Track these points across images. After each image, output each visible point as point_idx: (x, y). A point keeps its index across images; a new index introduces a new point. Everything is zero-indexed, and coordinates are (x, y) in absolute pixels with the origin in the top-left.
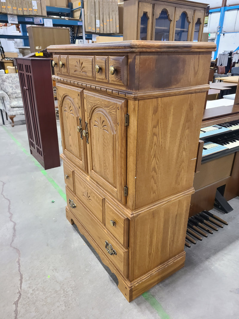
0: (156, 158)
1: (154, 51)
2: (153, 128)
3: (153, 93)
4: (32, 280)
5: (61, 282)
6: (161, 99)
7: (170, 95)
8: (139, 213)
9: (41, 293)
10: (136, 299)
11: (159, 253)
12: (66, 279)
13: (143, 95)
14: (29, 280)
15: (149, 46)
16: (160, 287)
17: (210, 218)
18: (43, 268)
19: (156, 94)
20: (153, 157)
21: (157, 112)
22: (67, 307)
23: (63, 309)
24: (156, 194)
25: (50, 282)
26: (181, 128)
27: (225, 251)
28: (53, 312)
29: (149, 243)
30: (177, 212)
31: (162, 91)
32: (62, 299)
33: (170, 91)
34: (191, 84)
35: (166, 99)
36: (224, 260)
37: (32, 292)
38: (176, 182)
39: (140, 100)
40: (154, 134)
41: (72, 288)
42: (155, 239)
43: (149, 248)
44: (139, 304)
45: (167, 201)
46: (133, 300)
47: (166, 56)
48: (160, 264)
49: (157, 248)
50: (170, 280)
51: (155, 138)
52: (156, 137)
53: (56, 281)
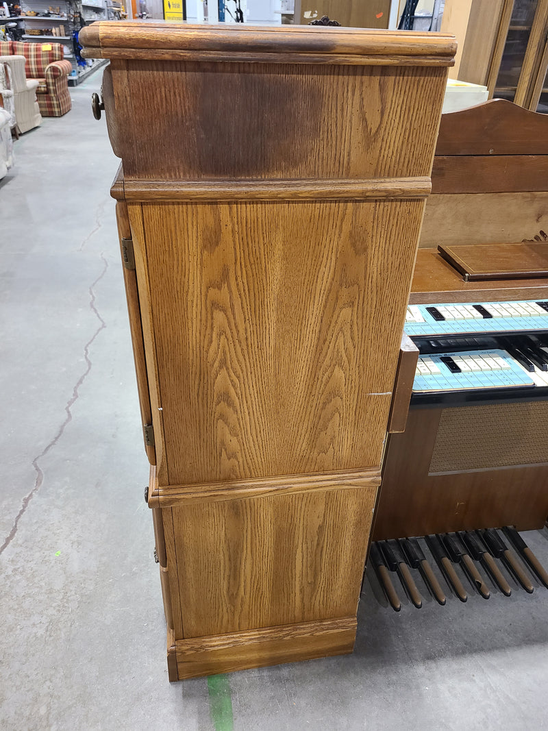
0: (227, 369)
1: (167, 57)
2: (208, 288)
3: (184, 189)
4: (27, 547)
5: (71, 574)
6: (231, 208)
7: (254, 200)
8: (178, 497)
9: (24, 583)
10: (189, 682)
11: (266, 601)
12: (83, 572)
13: (144, 190)
14: (21, 546)
15: (148, 42)
16: (261, 678)
17: (511, 553)
18: (58, 531)
19: (197, 193)
20: (216, 364)
21: (217, 243)
22: (48, 633)
23: (39, 635)
24: (241, 460)
25: (52, 567)
26: (319, 300)
27: (494, 660)
28: (18, 632)
29: (227, 570)
30: (322, 519)
31: (221, 186)
32: (51, 611)
33: (252, 189)
34: (352, 171)
35: (247, 211)
36: (474, 681)
37: (10, 573)
38: (312, 443)
39: (147, 204)
40: (215, 305)
41: (82, 596)
42: (248, 567)
43: (229, 583)
44: (186, 695)
45: (274, 485)
46: (182, 680)
47: (236, 75)
48: (272, 626)
49: (258, 589)
50: (297, 670)
51: (219, 316)
52: (222, 313)
53: (65, 568)
